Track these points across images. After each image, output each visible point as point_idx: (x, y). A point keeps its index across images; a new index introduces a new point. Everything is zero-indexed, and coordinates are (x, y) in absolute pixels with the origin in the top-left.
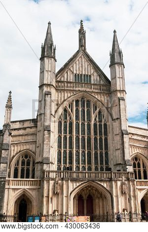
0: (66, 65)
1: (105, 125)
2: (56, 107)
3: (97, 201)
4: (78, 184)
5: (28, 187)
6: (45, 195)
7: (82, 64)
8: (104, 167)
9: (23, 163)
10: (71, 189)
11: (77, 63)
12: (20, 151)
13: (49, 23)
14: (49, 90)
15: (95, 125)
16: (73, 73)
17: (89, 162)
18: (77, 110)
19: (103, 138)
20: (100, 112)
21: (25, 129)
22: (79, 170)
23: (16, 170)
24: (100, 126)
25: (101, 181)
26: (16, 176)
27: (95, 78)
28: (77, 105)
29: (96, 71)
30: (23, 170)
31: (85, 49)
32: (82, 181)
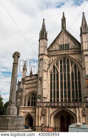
1: (79, 73)
2: (48, 66)
5: (30, 111)
7: (64, 38)
8: (79, 99)
9: (32, 99)
10: (51, 112)
11: (61, 38)
12: (30, 92)
13: (44, 20)
14: (42, 57)
15: (72, 73)
16: (58, 44)
17: (69, 97)
18: (61, 66)
19: (78, 81)
20: (75, 66)
21: (32, 80)
22: (63, 101)
23: (29, 102)
24: (76, 73)
26: (29, 105)
27: (72, 45)
28: (61, 63)
29: (72, 41)
30: (32, 102)
31: (65, 29)
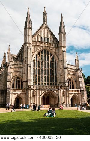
0: (37, 32)
1: (55, 63)
2: (32, 54)
3: (51, 99)
4: (44, 92)
6: (29, 96)
7: (45, 32)
8: (55, 84)
9: (17, 81)
10: (41, 94)
11: (43, 31)
12: (15, 76)
13: (28, 9)
14: (29, 46)
15: (51, 63)
16: (40, 36)
17: (48, 81)
18: (42, 56)
19: (55, 70)
20: (53, 57)
21: (17, 65)
22: (43, 85)
23: (13, 85)
24: (53, 63)
25: (54, 90)
26: (13, 87)
27: (51, 39)
28: (42, 53)
29: (52, 36)
30: (16, 85)
31: (46, 23)
32: (45, 90)
